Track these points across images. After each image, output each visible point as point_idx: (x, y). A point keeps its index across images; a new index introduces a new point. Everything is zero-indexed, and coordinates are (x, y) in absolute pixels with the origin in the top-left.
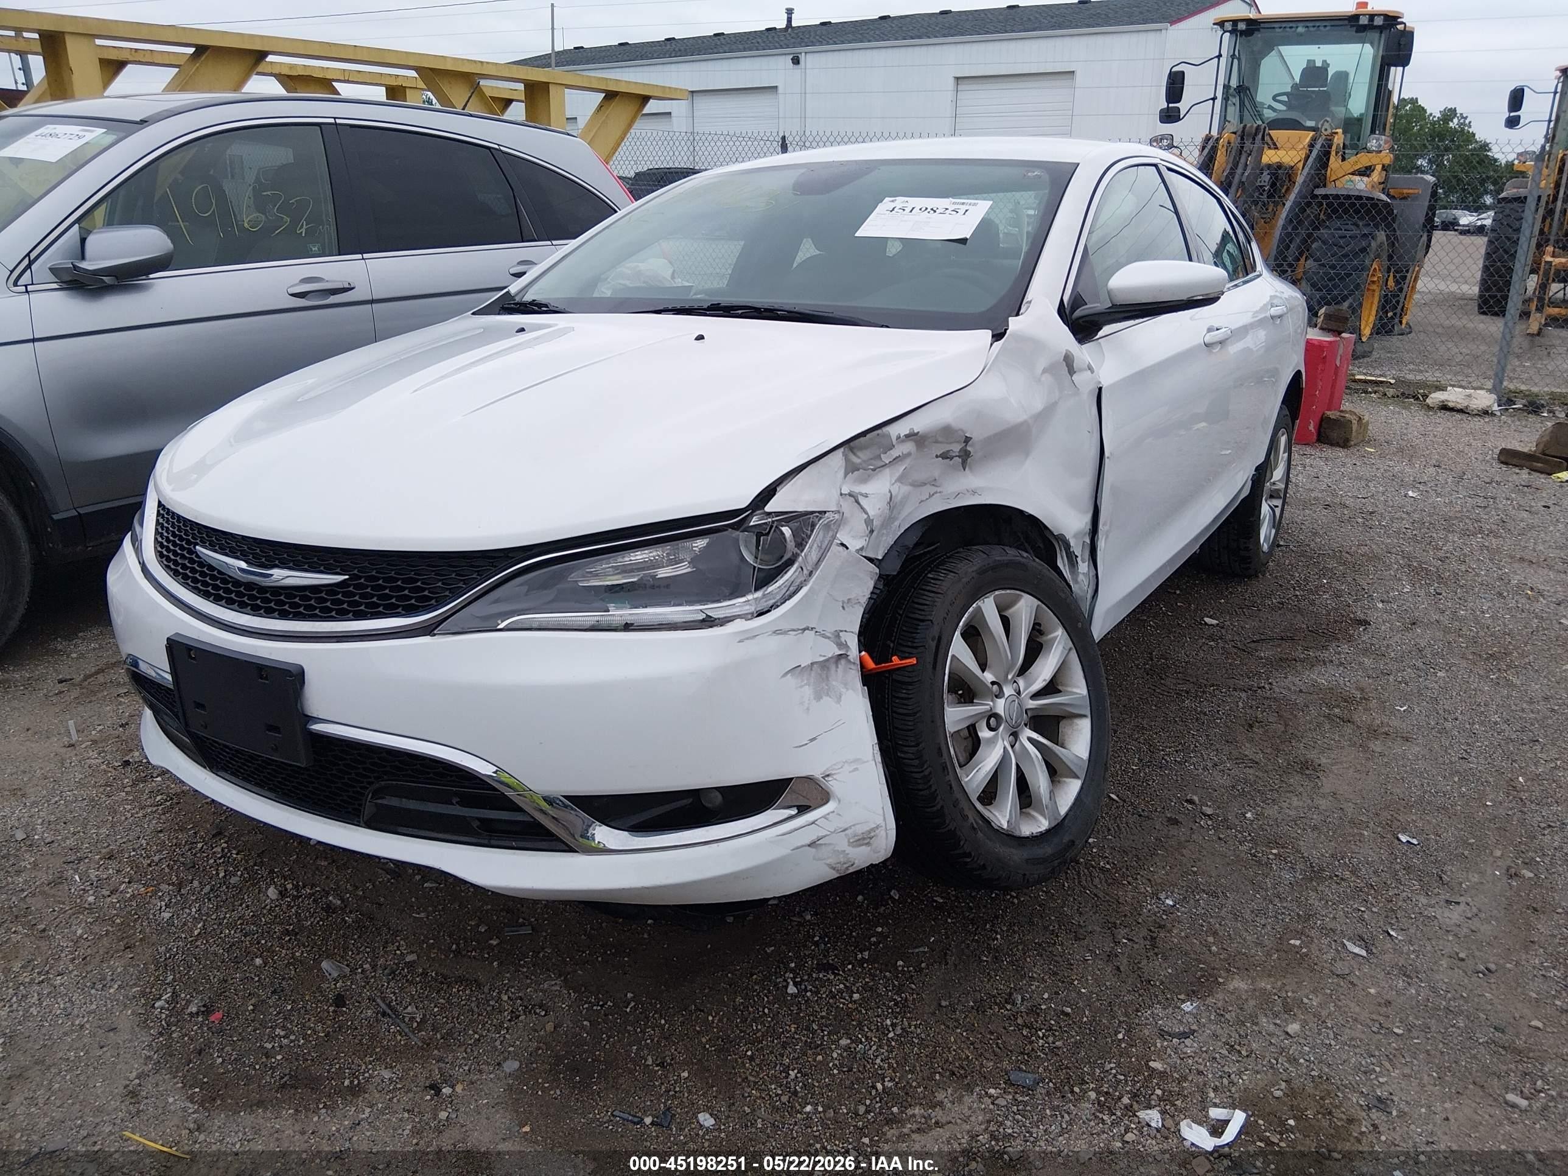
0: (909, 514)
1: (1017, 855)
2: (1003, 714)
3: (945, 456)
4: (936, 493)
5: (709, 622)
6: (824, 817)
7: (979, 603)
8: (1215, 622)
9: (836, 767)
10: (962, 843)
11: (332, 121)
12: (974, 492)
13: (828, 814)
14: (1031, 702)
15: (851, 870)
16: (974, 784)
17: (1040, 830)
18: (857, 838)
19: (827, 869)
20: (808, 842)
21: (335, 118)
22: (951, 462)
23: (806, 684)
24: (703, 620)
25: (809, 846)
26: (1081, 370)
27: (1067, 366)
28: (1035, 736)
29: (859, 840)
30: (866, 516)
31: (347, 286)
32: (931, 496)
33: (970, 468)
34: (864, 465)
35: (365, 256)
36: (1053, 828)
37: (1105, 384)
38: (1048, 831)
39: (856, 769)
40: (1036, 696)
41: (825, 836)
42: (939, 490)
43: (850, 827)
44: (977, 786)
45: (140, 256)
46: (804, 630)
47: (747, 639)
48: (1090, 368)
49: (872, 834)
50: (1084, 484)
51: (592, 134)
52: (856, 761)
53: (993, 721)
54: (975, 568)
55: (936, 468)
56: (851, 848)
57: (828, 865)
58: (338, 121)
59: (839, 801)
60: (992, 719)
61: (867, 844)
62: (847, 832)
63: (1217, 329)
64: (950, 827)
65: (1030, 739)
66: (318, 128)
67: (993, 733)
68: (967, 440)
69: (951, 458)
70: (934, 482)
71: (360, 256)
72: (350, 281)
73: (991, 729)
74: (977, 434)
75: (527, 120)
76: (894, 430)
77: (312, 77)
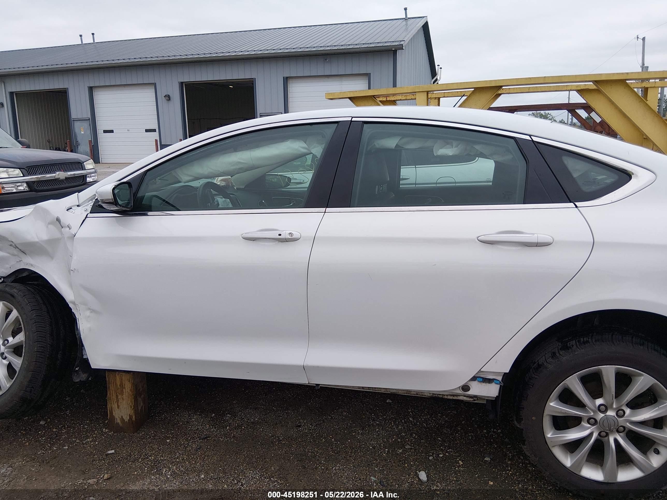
3: (12, 246)
12: (32, 266)
22: (17, 250)
32: (20, 261)
33: (29, 255)
42: (22, 259)
70: (18, 256)
77: (589, 89)
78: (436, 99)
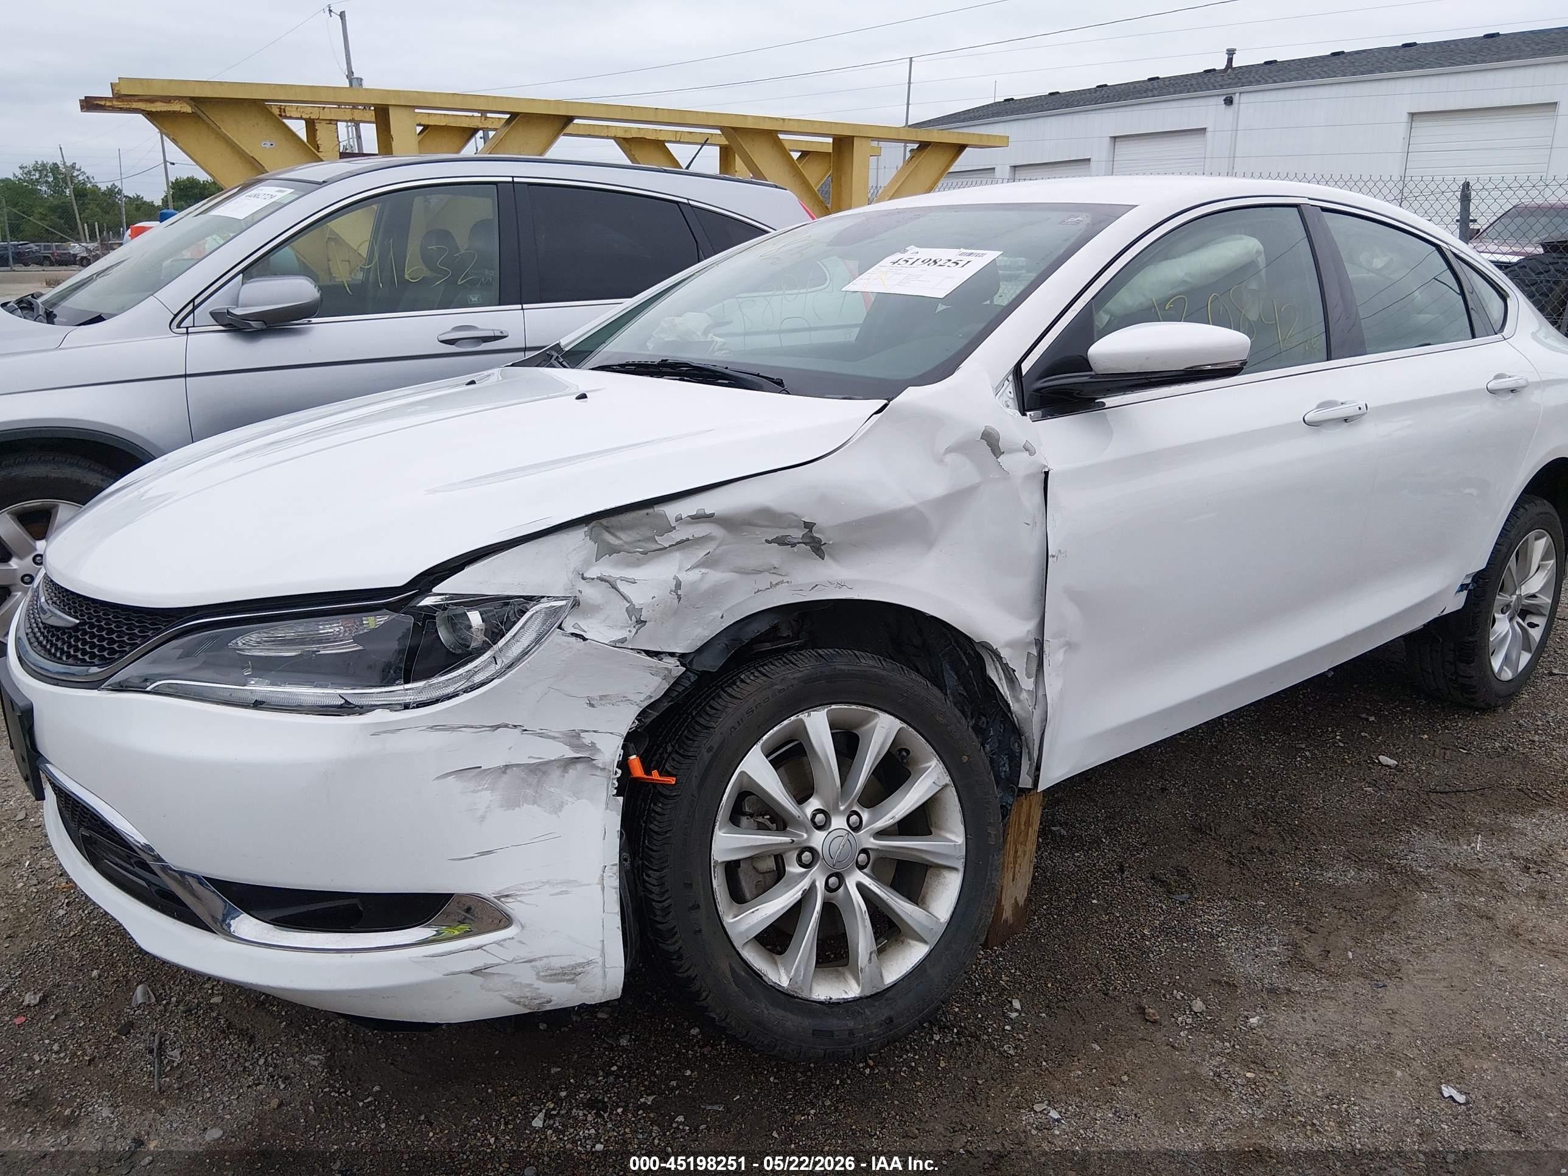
0: (739, 604)
1: (793, 1022)
2: (820, 850)
3: (781, 541)
4: (782, 582)
5: (346, 709)
6: (498, 943)
7: (803, 716)
8: (1392, 762)
9: (526, 887)
10: (704, 994)
11: (510, 179)
12: (841, 585)
13: (505, 940)
14: (872, 840)
15: (548, 1007)
16: (743, 927)
17: (846, 996)
18: (550, 972)
19: (506, 1002)
20: (470, 968)
21: (513, 177)
22: (795, 549)
23: (487, 789)
24: (341, 706)
25: (471, 973)
26: (1012, 451)
27: (990, 444)
28: (867, 882)
29: (555, 975)
30: (628, 605)
31: (498, 334)
32: (772, 586)
33: (832, 557)
34: (626, 547)
35: (525, 306)
36: (867, 997)
37: (1054, 468)
38: (855, 1000)
39: (566, 892)
40: (881, 834)
41: (497, 965)
42: (786, 579)
43: (541, 959)
44: (747, 930)
45: (287, 303)
46: (498, 727)
47: (385, 732)
48: (1028, 449)
49: (579, 970)
50: (1022, 585)
51: (898, 185)
52: (568, 882)
53: (807, 856)
54: (799, 675)
55: (775, 555)
56: (541, 983)
57: (506, 998)
58: (516, 180)
59: (523, 927)
60: (807, 853)
61: (568, 981)
62: (533, 964)
63: (1342, 404)
64: (689, 973)
65: (860, 887)
66: (495, 186)
67: (804, 870)
68: (809, 526)
69: (793, 545)
70: (774, 570)
71: (519, 306)
72: (502, 329)
73: (802, 865)
74: (822, 519)
75: (720, 173)
76: (671, 511)
77: (645, 139)
78: (330, 123)
